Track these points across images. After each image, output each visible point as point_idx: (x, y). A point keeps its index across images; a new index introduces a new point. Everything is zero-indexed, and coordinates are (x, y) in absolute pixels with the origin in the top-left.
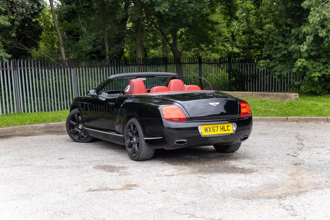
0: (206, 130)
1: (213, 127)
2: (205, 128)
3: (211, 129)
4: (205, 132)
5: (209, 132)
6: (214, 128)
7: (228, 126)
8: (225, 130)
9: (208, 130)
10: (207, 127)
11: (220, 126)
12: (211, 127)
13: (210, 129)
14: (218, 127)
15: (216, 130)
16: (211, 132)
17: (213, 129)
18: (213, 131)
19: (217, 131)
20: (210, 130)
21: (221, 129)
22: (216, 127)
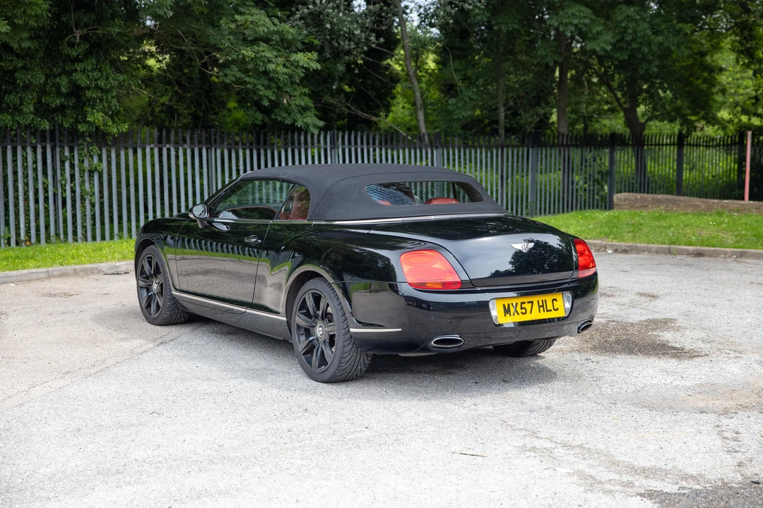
0: (507, 311)
1: (522, 303)
2: (504, 305)
3: (518, 309)
4: (505, 316)
5: (514, 315)
6: (524, 306)
7: (554, 300)
8: (548, 311)
9: (512, 310)
10: (509, 305)
11: (538, 301)
12: (517, 304)
13: (515, 308)
14: (532, 302)
15: (529, 311)
16: (518, 314)
17: (522, 308)
18: (522, 313)
19: (531, 313)
20: (515, 311)
21: (540, 307)
22: (528, 302)
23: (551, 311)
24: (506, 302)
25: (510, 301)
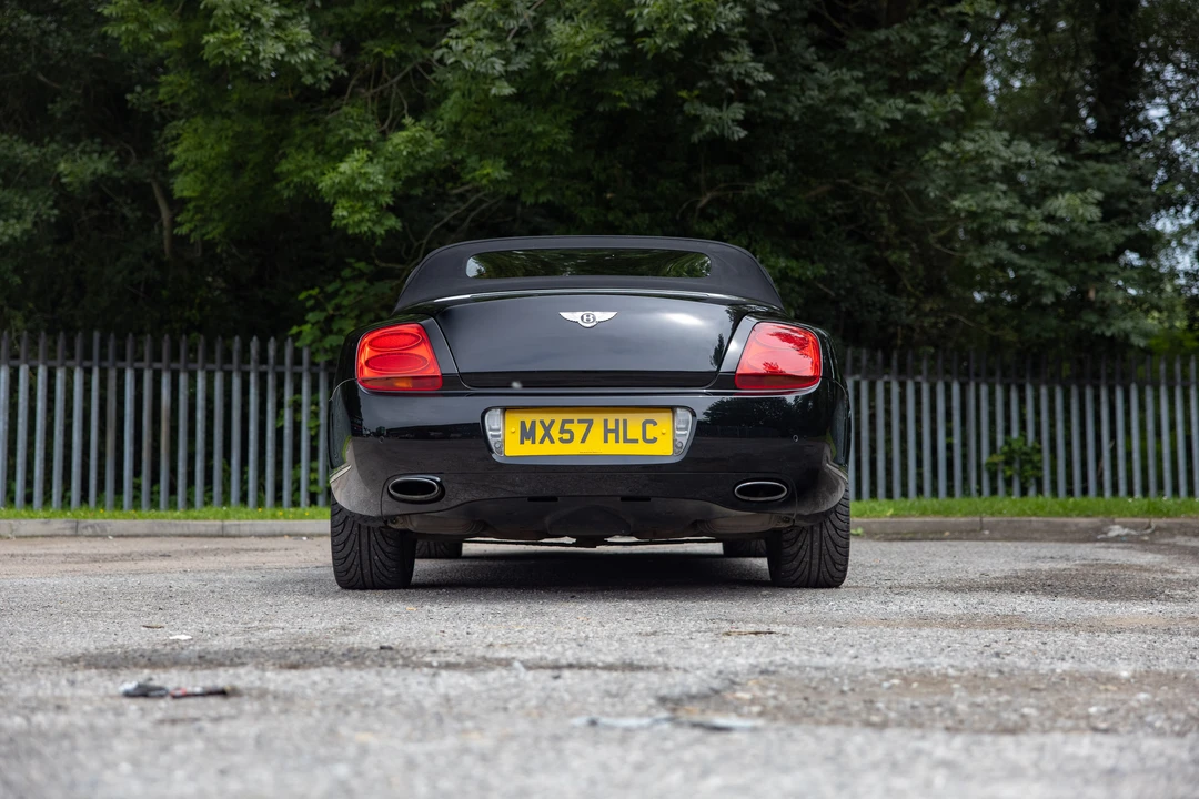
0: (527, 434)
1: (564, 422)
2: (523, 423)
3: (555, 432)
4: (522, 442)
5: (542, 442)
6: (567, 427)
7: (647, 423)
8: (626, 440)
9: (540, 432)
10: (533, 423)
11: (606, 422)
12: (552, 422)
13: (547, 429)
14: (590, 423)
15: (578, 435)
16: (552, 441)
17: (562, 431)
18: (561, 440)
19: (583, 441)
20: (547, 434)
21: (607, 431)
22: (580, 421)
23: (636, 441)
24: (528, 418)
25: (538, 417)
